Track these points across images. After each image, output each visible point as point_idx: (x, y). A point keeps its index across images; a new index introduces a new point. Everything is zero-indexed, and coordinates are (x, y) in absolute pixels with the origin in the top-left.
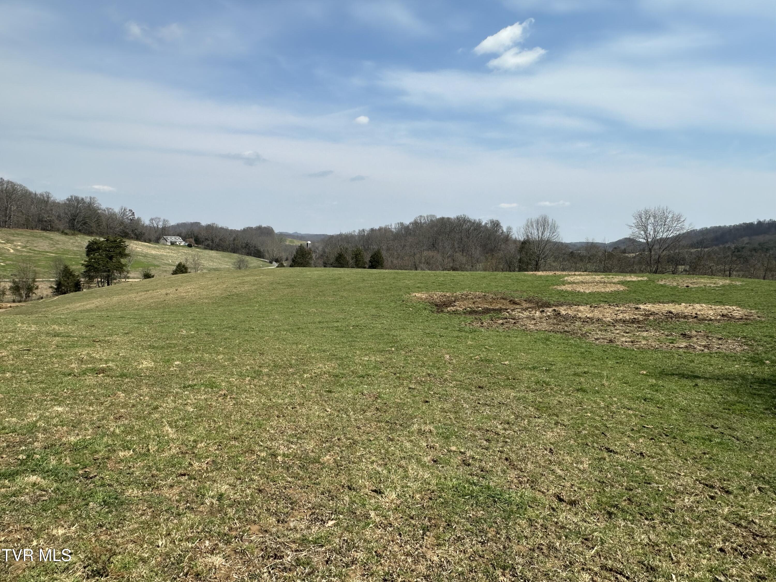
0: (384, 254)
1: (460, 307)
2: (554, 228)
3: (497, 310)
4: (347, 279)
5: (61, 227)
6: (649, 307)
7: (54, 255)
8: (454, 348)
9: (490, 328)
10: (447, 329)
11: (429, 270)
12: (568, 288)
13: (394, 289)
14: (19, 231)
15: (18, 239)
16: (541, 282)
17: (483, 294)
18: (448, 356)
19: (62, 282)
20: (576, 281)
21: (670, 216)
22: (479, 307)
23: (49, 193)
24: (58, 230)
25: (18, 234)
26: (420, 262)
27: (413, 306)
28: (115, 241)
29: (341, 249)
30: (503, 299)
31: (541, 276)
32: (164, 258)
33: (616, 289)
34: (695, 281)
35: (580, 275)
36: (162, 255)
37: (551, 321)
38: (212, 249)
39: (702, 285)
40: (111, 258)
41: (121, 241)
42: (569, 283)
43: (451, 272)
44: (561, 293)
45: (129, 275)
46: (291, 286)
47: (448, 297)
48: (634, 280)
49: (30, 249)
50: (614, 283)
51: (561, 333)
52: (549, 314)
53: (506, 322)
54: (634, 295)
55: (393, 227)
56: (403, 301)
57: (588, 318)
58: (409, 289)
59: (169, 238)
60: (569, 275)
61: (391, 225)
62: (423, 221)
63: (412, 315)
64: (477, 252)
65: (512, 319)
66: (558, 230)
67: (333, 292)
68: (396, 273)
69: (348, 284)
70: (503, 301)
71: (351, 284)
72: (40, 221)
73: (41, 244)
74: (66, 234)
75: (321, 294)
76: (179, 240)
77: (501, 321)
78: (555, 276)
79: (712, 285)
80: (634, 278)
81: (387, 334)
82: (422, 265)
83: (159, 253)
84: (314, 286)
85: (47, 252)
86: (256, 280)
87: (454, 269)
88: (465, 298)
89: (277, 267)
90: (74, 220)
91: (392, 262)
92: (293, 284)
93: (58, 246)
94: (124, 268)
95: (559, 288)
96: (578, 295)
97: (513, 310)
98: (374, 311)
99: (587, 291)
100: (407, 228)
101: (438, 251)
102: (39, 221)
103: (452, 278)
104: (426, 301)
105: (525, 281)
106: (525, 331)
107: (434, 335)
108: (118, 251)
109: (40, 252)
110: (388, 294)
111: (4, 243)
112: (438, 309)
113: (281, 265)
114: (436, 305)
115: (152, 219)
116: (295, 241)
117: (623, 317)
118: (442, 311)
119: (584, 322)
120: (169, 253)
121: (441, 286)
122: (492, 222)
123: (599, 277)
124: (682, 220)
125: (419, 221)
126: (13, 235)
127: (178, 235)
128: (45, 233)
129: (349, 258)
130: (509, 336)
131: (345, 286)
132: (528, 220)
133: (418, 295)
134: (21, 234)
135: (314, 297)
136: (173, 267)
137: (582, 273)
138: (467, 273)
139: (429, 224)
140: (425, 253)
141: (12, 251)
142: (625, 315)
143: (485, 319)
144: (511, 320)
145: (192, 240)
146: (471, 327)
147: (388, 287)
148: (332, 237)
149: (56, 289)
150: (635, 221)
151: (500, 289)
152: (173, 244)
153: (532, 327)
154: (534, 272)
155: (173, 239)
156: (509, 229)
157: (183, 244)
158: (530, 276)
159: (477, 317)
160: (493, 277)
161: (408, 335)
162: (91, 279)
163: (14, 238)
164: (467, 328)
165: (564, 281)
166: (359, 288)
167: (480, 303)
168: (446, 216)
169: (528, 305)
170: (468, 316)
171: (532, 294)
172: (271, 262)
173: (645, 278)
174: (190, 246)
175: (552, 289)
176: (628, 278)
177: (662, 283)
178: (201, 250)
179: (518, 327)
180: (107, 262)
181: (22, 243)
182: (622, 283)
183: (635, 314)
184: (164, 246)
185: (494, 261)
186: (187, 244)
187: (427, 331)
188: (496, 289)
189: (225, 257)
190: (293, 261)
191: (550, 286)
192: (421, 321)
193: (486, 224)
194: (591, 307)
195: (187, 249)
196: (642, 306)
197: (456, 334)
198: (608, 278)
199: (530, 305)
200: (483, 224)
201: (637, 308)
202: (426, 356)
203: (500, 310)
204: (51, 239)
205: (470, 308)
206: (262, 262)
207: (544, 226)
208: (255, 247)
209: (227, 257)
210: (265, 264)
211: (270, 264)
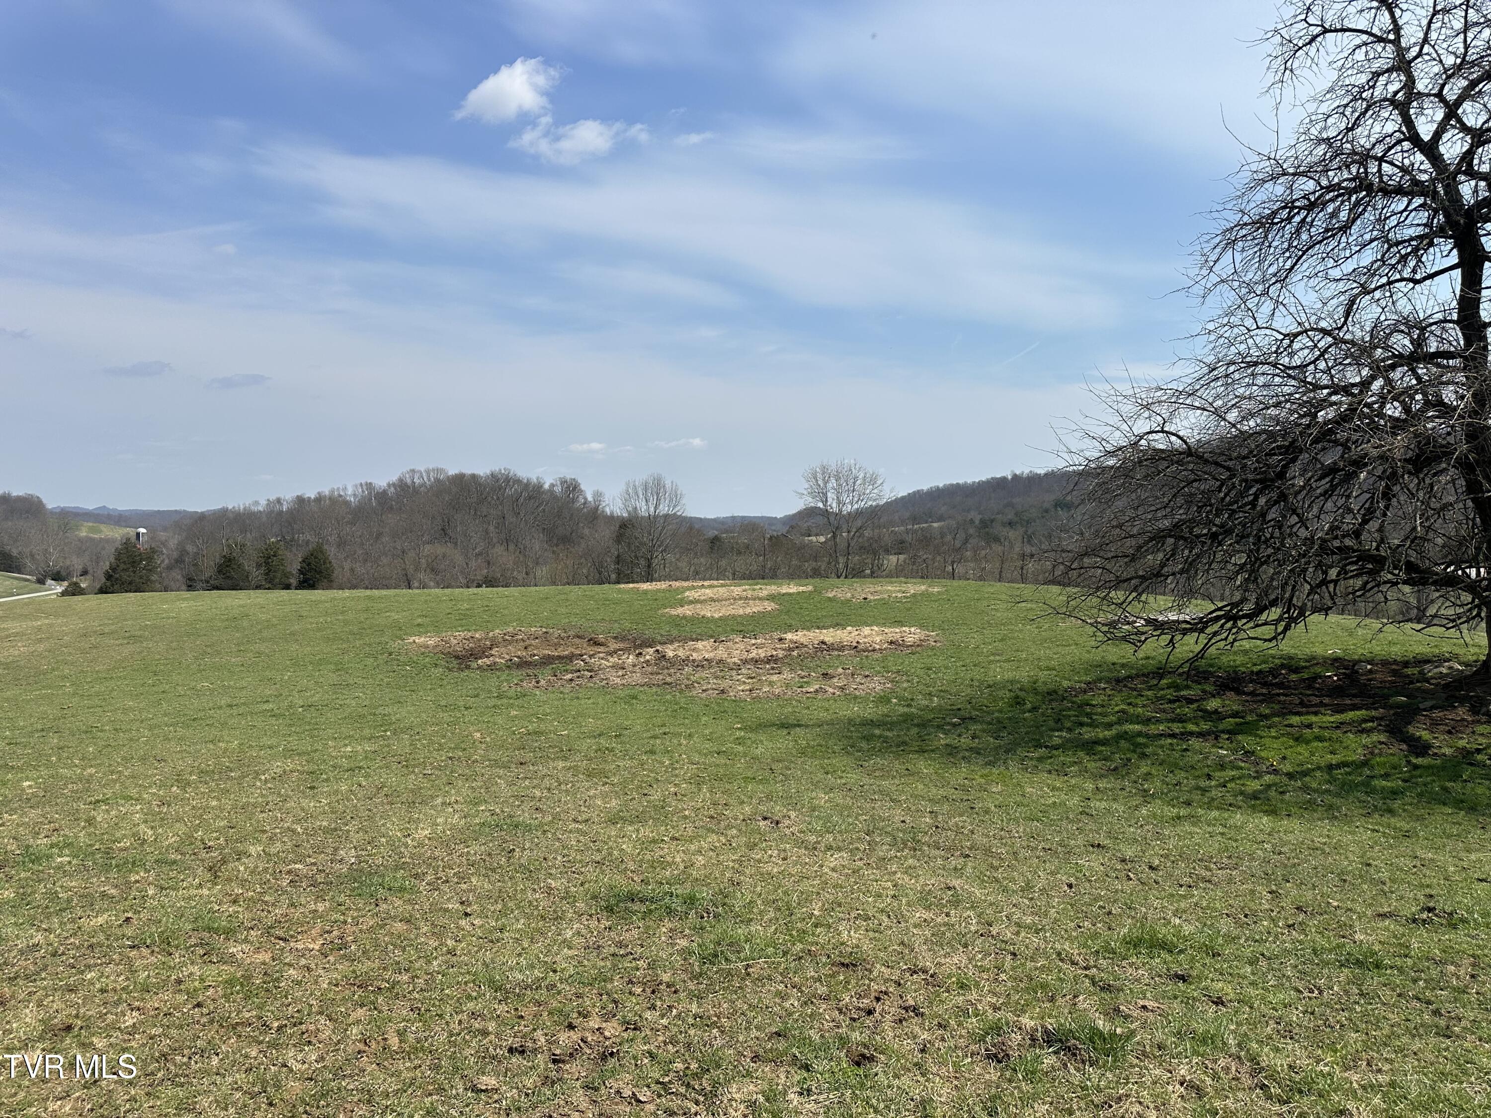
0: (331, 551)
1: (500, 657)
2: (676, 498)
3: (566, 657)
4: (263, 617)
6: (800, 636)
8: (488, 722)
9: (550, 689)
10: (477, 696)
11: (438, 585)
12: (687, 611)
13: (368, 631)
16: (646, 602)
17: (544, 630)
18: (478, 735)
20: (702, 598)
21: (861, 475)
22: (534, 655)
26: (417, 569)
27: (411, 662)
29: (229, 546)
30: (579, 637)
31: (646, 592)
33: (760, 609)
34: (880, 588)
35: (710, 587)
37: (649, 669)
39: (886, 596)
42: (691, 602)
43: (484, 590)
44: (678, 622)
46: (133, 639)
47: (479, 640)
48: (791, 591)
50: (760, 599)
51: (659, 686)
52: (648, 657)
53: (578, 677)
54: (786, 617)
55: (350, 491)
56: (390, 654)
57: (706, 660)
58: (400, 630)
60: (694, 588)
61: (345, 489)
62: (417, 481)
63: (412, 678)
64: (536, 544)
65: (588, 670)
66: (683, 501)
67: (238, 645)
68: (369, 598)
69: (268, 627)
70: (577, 641)
71: (275, 626)
75: (209, 650)
77: (569, 676)
78: (670, 589)
79: (899, 595)
80: (792, 588)
81: (371, 714)
82: (421, 576)
84: (189, 635)
86: (39, 629)
87: (490, 582)
88: (509, 640)
89: (64, 594)
91: (352, 570)
92: (139, 633)
95: (674, 612)
96: (702, 622)
97: (591, 656)
98: (333, 678)
99: (716, 616)
100: (382, 496)
101: (456, 544)
103: (486, 603)
104: (438, 649)
105: (617, 603)
106: (607, 688)
107: (457, 708)
110: (358, 643)
112: (460, 664)
113: (74, 591)
114: (457, 657)
116: (103, 527)
117: (757, 654)
118: (468, 667)
119: (698, 666)
121: (464, 619)
122: (563, 482)
123: (739, 589)
124: (879, 482)
125: (409, 481)
129: (249, 565)
130: (578, 698)
131: (260, 631)
132: (628, 484)
133: (419, 640)
135: (196, 658)
137: (715, 582)
138: (513, 591)
139: (431, 487)
140: (427, 549)
142: (760, 651)
143: (543, 674)
144: (586, 673)
146: (519, 689)
147: (355, 629)
148: (201, 518)
150: (807, 486)
151: (574, 620)
153: (618, 680)
154: (635, 585)
156: (598, 495)
158: (628, 591)
159: (530, 672)
160: (563, 597)
161: (409, 712)
164: (512, 693)
165: (682, 599)
166: (292, 634)
167: (537, 648)
168: (468, 471)
169: (617, 646)
170: (514, 672)
171: (627, 625)
172: (41, 581)
173: (810, 588)
175: (663, 615)
176: (785, 590)
177: (830, 595)
179: (595, 683)
182: (771, 598)
183: (776, 649)
185: (569, 562)
187: (443, 703)
188: (567, 621)
190: (109, 577)
191: (658, 609)
192: (429, 687)
193: (552, 485)
194: (715, 642)
196: (789, 636)
197: (491, 702)
198: (754, 590)
199: (622, 645)
200: (546, 486)
201: (781, 639)
202: (444, 737)
203: (571, 658)
205: (518, 657)
206: (15, 582)
207: (658, 494)
210: (25, 587)
211: (38, 586)
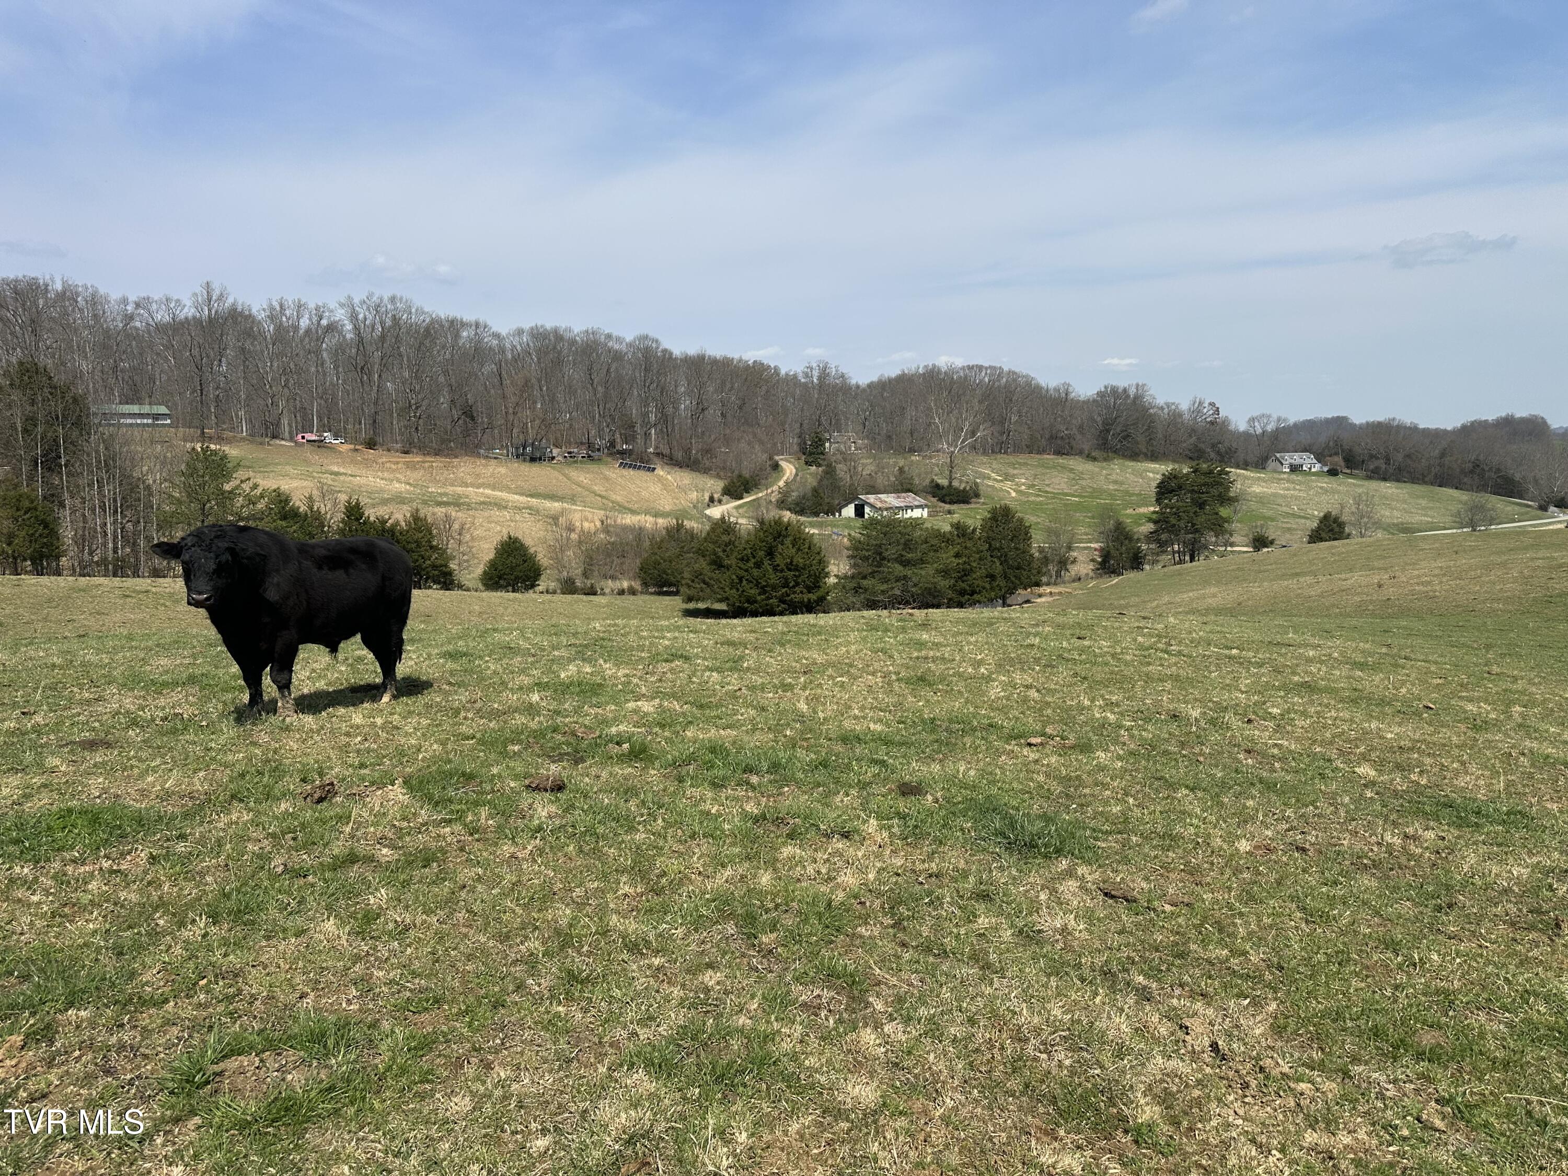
5: (1086, 447)
7: (1077, 499)
14: (1022, 458)
15: (1021, 472)
19: (1112, 552)
23: (1069, 385)
24: (1080, 453)
25: (1020, 464)
28: (1211, 472)
32: (1280, 501)
36: (1275, 495)
38: (1385, 479)
40: (1202, 506)
41: (1222, 472)
45: (1232, 540)
49: (1040, 490)
59: (1287, 456)
72: (1053, 438)
73: (1056, 481)
74: (1094, 459)
76: (1308, 461)
83: (1269, 491)
85: (1067, 494)
90: (1108, 431)
93: (1084, 483)
94: (1226, 525)
102: (1051, 437)
108: (1214, 491)
109: (1055, 496)
111: (1002, 481)
115: (1252, 420)
120: (1288, 489)
126: (1013, 465)
127: (1305, 450)
128: (1061, 460)
134: (1026, 464)
136: (1308, 523)
141: (1014, 494)
145: (1339, 460)
149: (1100, 563)
152: (1295, 469)
155: (1296, 458)
157: (1317, 468)
162: (1162, 545)
163: (1015, 472)
172: (1544, 508)
174: (1333, 473)
178: (1359, 483)
180: (1195, 512)
181: (1027, 479)
184: (1276, 476)
186: (1326, 469)
189: (1418, 497)
195: (1326, 480)
204: (1071, 470)
206: (1517, 508)
208: (1499, 470)
209: (1423, 497)
210: (1527, 513)
211: (1539, 513)
